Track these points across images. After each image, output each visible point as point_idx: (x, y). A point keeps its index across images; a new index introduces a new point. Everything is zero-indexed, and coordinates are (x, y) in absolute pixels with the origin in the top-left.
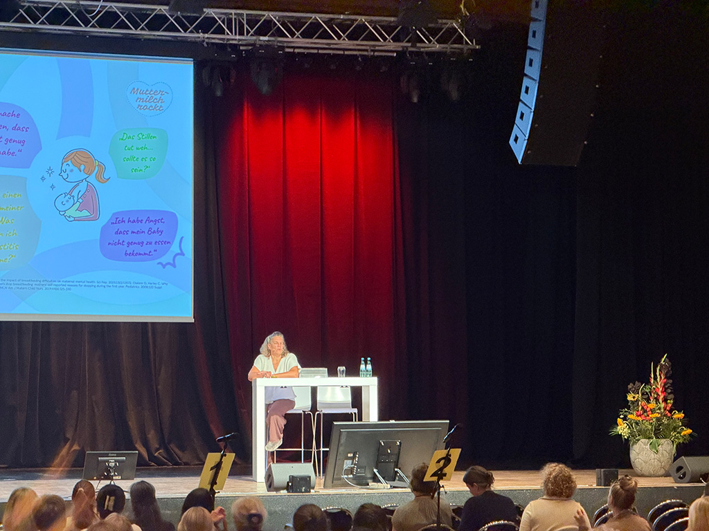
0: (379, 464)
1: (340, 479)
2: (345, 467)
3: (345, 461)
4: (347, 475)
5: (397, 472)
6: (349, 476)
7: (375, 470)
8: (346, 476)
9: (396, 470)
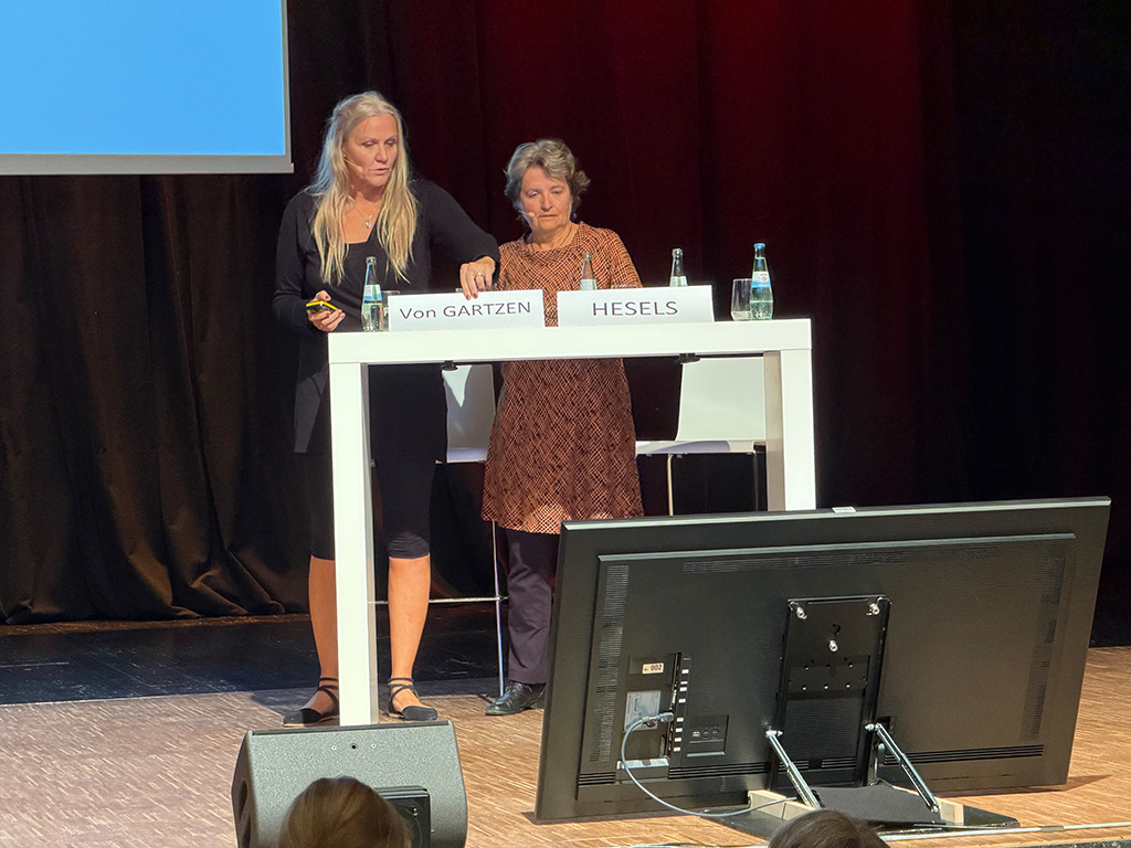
0: (792, 705)
1: (612, 777)
2: (633, 721)
3: (632, 697)
4: (645, 757)
5: (872, 738)
6: (655, 763)
7: (771, 734)
8: (638, 764)
9: (870, 727)
